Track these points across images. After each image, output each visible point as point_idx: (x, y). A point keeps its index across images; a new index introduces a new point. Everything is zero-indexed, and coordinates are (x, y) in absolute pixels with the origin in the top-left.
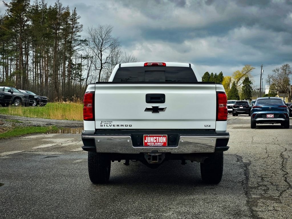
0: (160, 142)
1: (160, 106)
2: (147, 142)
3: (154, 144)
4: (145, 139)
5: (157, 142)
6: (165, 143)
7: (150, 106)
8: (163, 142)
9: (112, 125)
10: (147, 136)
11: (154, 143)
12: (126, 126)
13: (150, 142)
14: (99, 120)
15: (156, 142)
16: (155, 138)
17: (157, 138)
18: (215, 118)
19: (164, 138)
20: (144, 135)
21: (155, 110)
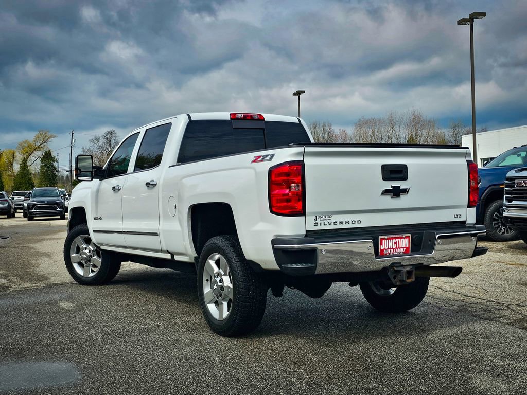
0: (401, 248)
1: (402, 185)
2: (383, 248)
3: (393, 251)
4: (382, 244)
5: (398, 247)
6: (407, 248)
7: (389, 185)
8: (405, 247)
9: (333, 223)
10: (384, 239)
11: (394, 249)
12: (354, 222)
13: (388, 249)
14: (312, 214)
15: (396, 248)
16: (394, 240)
17: (397, 240)
18: (467, 204)
19: (406, 239)
20: (380, 237)
21: (396, 192)
